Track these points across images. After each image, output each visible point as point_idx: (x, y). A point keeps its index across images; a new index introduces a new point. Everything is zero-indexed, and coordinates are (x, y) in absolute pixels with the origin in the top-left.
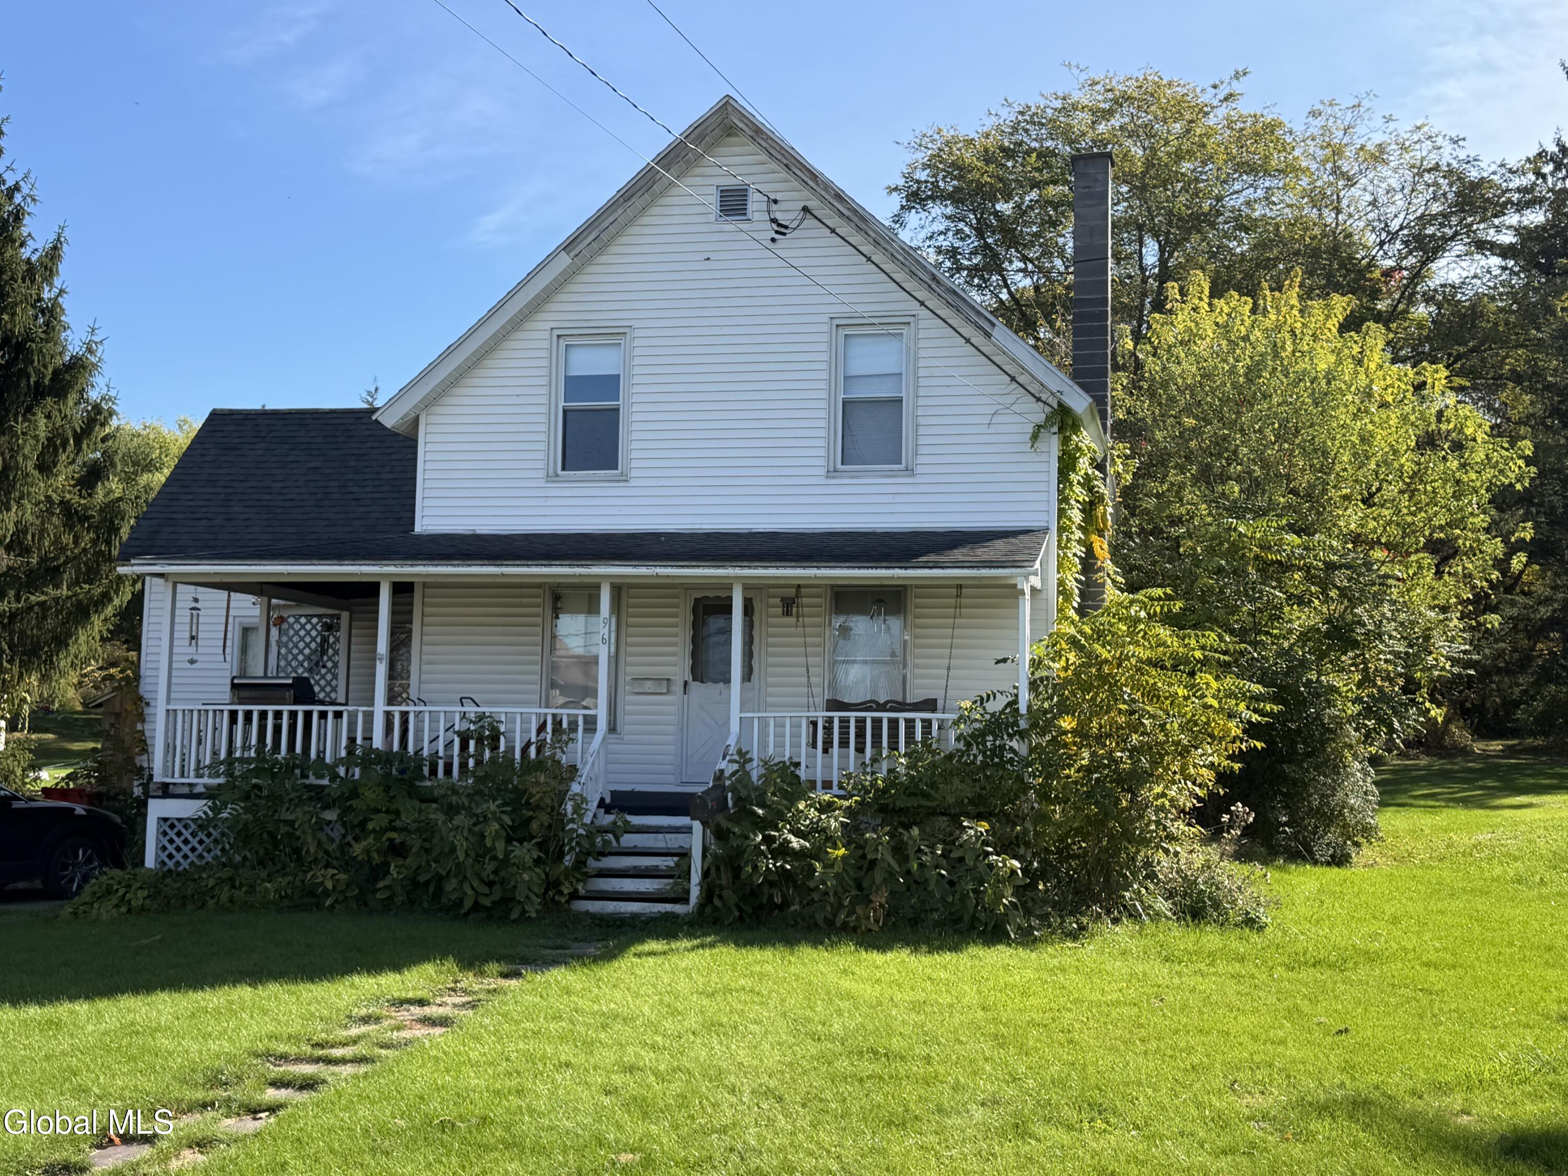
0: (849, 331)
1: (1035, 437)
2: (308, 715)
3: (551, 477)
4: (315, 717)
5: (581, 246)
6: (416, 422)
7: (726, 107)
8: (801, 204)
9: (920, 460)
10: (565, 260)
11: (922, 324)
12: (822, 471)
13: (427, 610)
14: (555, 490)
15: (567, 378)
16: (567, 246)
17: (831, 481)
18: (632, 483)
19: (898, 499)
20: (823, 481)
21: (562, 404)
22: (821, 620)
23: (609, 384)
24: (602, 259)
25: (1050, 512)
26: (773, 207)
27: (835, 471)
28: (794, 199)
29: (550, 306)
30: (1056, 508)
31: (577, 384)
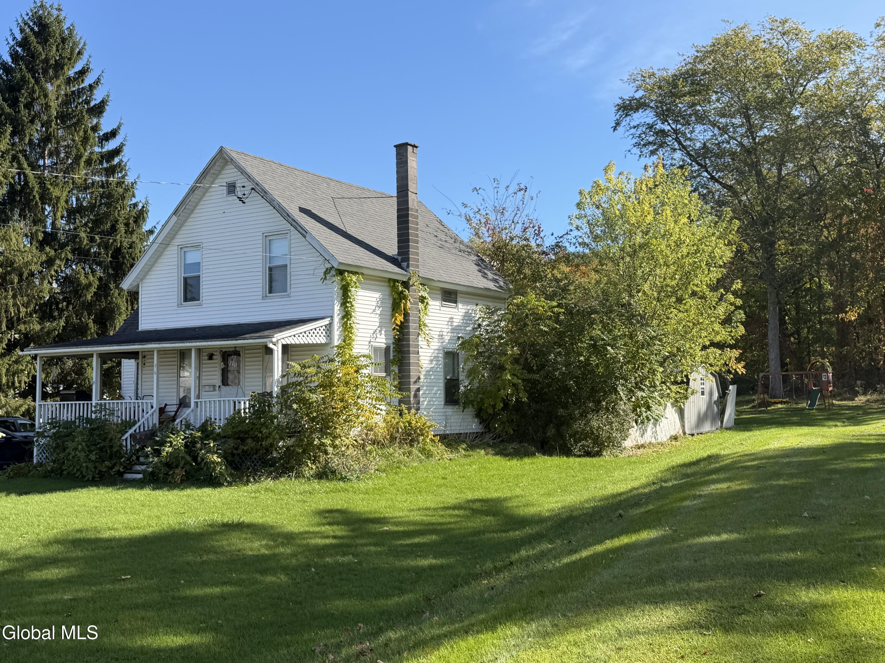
0: (271, 238)
1: (324, 279)
3: (179, 305)
5: (180, 212)
6: (138, 285)
7: (221, 150)
8: (250, 187)
9: (292, 290)
10: (175, 218)
11: (292, 233)
12: (261, 297)
14: (180, 310)
15: (185, 264)
16: (175, 213)
17: (263, 301)
18: (204, 306)
19: (285, 307)
20: (261, 301)
21: (183, 275)
22: (261, 359)
23: (197, 266)
24: (192, 216)
25: (333, 309)
26: (243, 189)
27: (266, 296)
28: (249, 185)
29: (178, 236)
30: (337, 307)
31: (187, 267)
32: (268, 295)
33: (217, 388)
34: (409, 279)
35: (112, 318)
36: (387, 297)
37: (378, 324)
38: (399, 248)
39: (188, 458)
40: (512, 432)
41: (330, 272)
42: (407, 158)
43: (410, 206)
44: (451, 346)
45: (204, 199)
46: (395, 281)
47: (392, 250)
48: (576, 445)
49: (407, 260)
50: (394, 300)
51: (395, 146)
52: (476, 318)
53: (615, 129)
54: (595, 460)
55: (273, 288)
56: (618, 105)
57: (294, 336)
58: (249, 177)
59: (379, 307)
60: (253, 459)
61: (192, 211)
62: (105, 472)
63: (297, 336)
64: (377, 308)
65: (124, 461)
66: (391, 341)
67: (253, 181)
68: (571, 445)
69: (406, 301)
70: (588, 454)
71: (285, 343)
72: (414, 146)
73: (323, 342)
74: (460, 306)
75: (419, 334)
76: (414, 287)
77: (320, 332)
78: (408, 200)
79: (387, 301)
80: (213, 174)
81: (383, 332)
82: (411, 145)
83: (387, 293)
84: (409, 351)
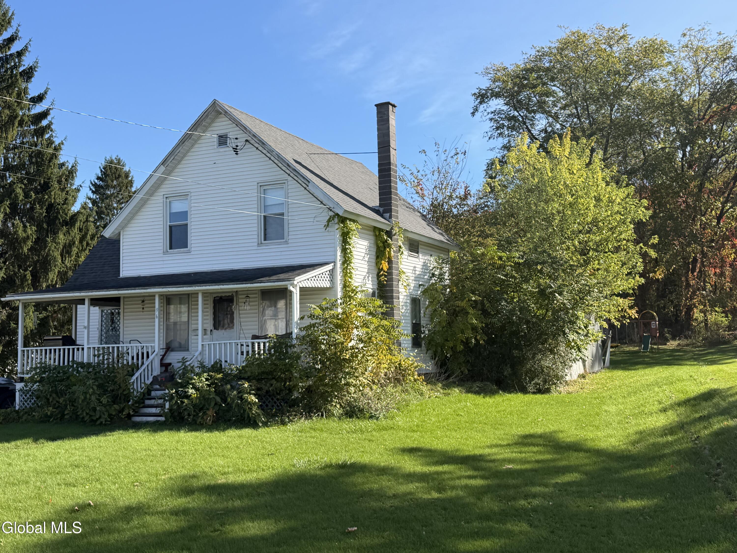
0: (265, 188)
1: (327, 226)
2: (73, 349)
3: (165, 253)
4: (76, 350)
5: (168, 162)
6: (119, 234)
7: (214, 104)
8: (245, 139)
9: (290, 237)
10: (163, 168)
11: (289, 183)
12: (256, 244)
13: (125, 307)
14: (166, 257)
15: (170, 213)
16: (163, 163)
17: (259, 248)
18: (192, 253)
19: (283, 253)
20: (256, 248)
21: (168, 224)
22: (257, 303)
23: (184, 215)
24: (180, 166)
25: (336, 255)
26: (236, 141)
27: (261, 243)
28: (243, 137)
29: (163, 186)
30: (339, 253)
31: (173, 216)
32: (263, 242)
33: (209, 332)
34: (392, 229)
35: (46, 271)
36: (372, 245)
37: (366, 270)
38: (380, 200)
39: (218, 399)
40: (466, 372)
41: (333, 219)
42: (388, 116)
43: (392, 161)
44: (414, 293)
45: (192, 150)
46: (380, 230)
47: (375, 202)
48: (530, 383)
49: (390, 211)
50: (378, 248)
51: (376, 105)
52: (431, 268)
53: (473, 114)
54: (546, 396)
55: (267, 236)
56: (475, 94)
57: (308, 279)
58: (245, 129)
59: (368, 254)
60: (275, 399)
61: (179, 162)
62: (114, 416)
63: (310, 279)
64: (366, 256)
65: (133, 405)
66: (376, 287)
67: (250, 132)
68: (526, 383)
69: (390, 249)
70: (540, 391)
71: (301, 286)
72: (394, 106)
73: (328, 286)
74: (420, 256)
75: (399, 280)
76: (395, 237)
77: (326, 277)
78: (390, 155)
79: (372, 249)
80: (204, 126)
81: (370, 278)
82: (391, 105)
83: (372, 242)
84: (392, 296)
